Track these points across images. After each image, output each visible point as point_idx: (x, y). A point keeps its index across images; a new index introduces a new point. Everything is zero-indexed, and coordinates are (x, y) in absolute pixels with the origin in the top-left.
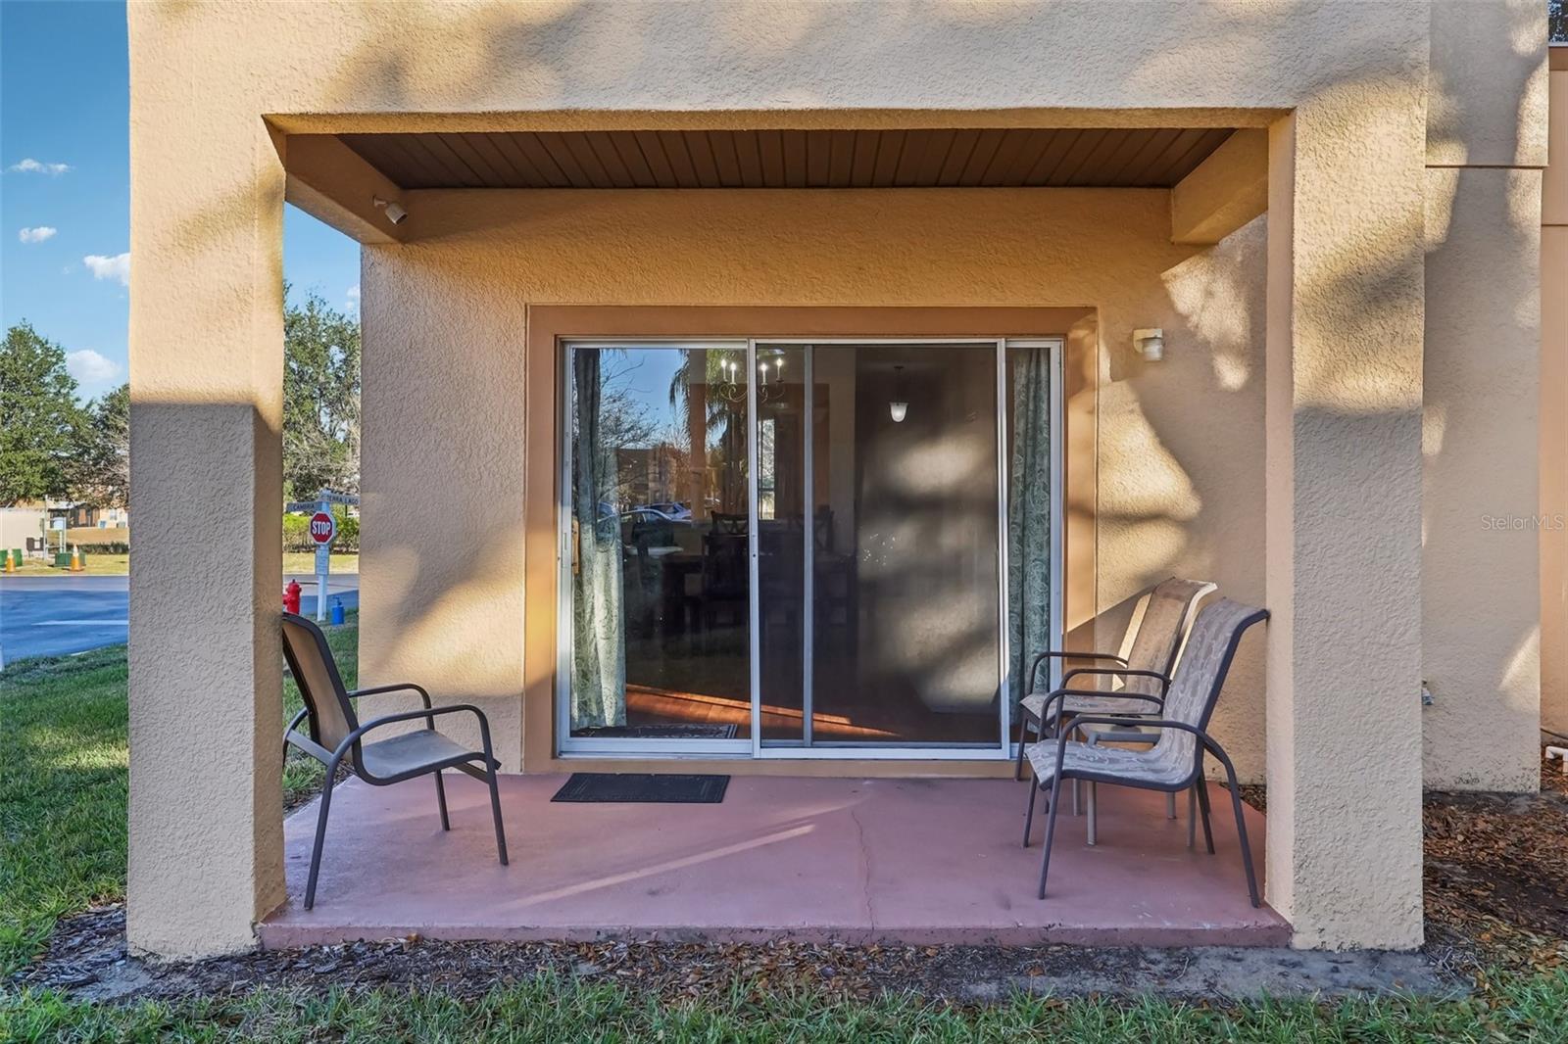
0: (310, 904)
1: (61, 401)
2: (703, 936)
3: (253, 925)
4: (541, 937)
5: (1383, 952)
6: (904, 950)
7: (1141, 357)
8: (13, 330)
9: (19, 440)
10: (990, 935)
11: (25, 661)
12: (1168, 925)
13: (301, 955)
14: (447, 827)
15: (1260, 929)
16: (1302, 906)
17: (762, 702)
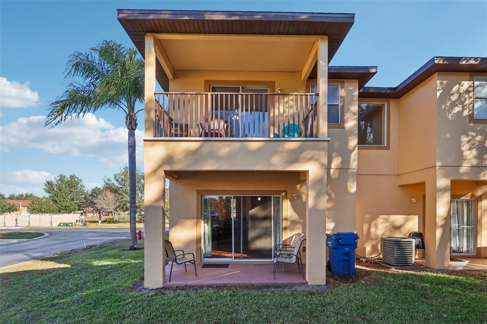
0: (170, 281)
1: (82, 190)
2: (226, 284)
3: (163, 284)
4: (204, 285)
5: (320, 285)
6: (255, 286)
7: (294, 198)
8: (71, 175)
9: (73, 199)
10: (266, 283)
11: (89, 246)
12: (291, 282)
13: (170, 288)
14: (186, 271)
15: (304, 283)
16: (309, 279)
17: (234, 253)
